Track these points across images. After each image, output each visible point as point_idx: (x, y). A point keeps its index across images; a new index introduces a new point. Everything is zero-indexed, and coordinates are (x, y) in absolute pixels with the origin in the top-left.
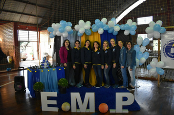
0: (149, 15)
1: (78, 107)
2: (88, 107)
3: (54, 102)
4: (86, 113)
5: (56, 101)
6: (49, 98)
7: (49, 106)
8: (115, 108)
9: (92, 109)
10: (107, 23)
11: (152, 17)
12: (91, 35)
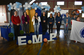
0: (46, 2)
1: (35, 41)
2: (40, 41)
3: (25, 41)
4: (39, 43)
5: (25, 40)
6: (22, 39)
7: (22, 42)
8: (50, 40)
9: (41, 41)
10: (38, 5)
11: (47, 2)
12: (31, 10)
